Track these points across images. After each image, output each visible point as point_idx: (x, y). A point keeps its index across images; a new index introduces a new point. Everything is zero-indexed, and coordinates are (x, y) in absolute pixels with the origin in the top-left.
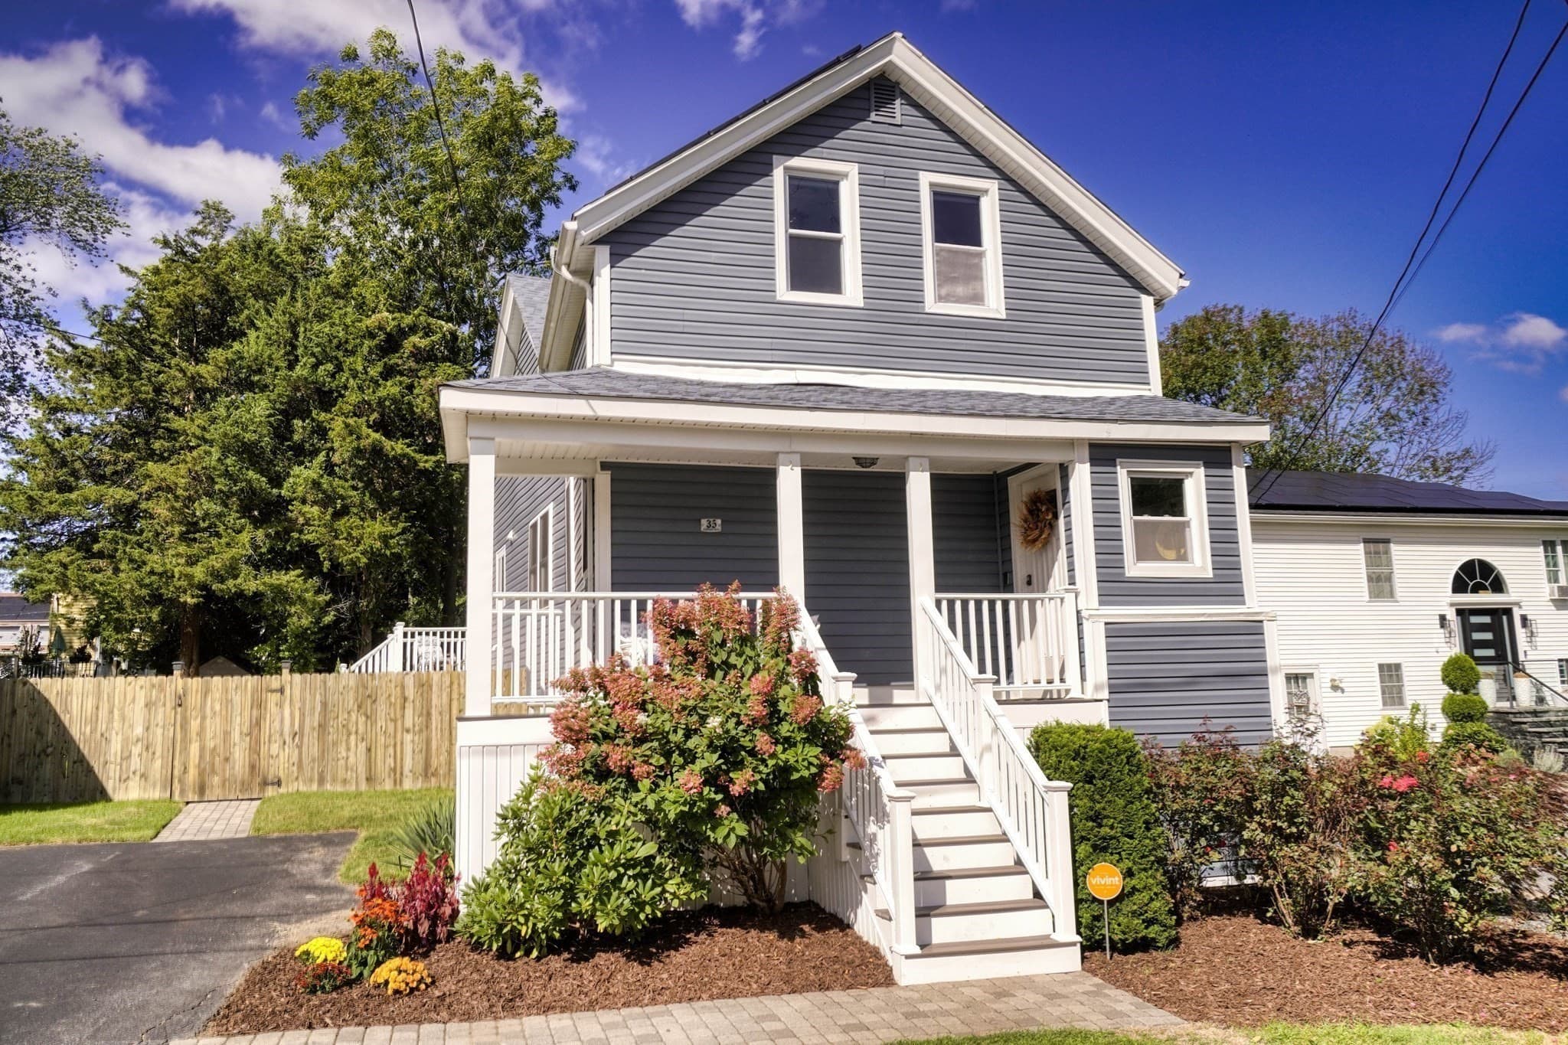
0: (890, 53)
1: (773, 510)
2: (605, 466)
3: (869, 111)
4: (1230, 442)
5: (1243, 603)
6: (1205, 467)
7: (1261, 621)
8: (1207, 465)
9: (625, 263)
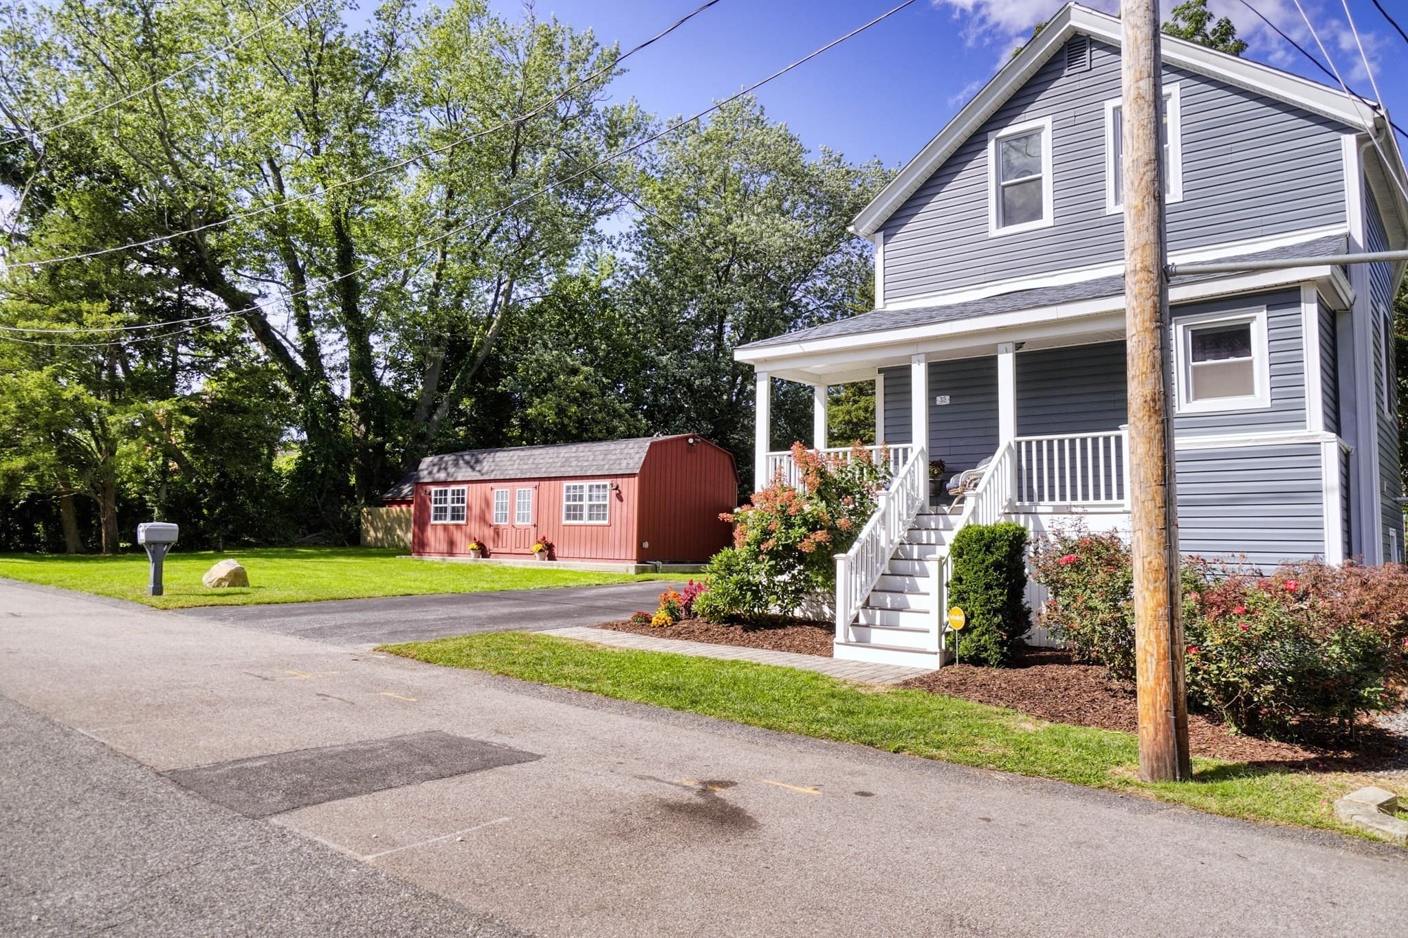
0: (1069, 19)
1: (996, 385)
2: (880, 371)
3: (1063, 69)
4: (1299, 282)
5: (1304, 427)
6: (1268, 310)
7: (1319, 443)
8: (1269, 308)
9: (894, 239)
